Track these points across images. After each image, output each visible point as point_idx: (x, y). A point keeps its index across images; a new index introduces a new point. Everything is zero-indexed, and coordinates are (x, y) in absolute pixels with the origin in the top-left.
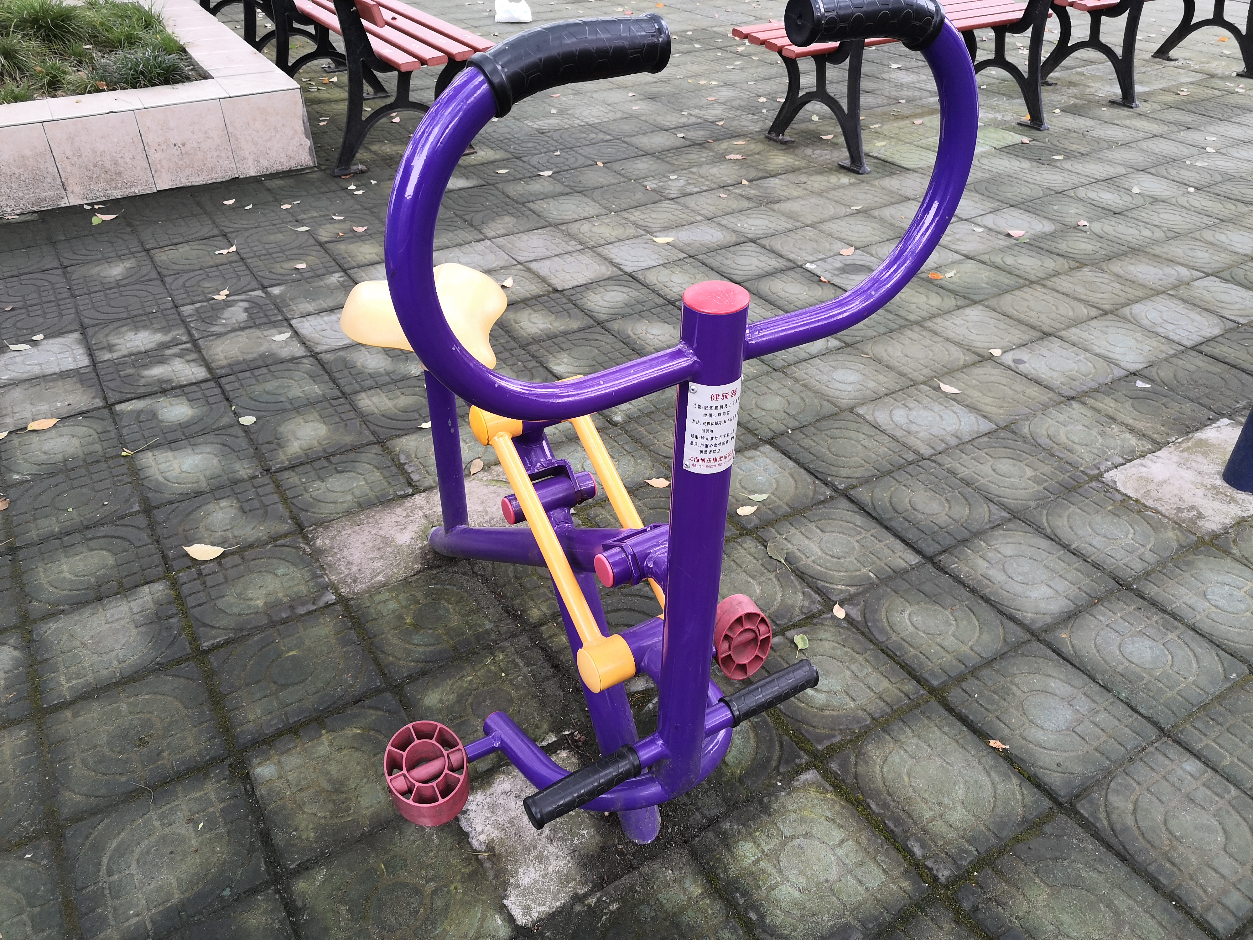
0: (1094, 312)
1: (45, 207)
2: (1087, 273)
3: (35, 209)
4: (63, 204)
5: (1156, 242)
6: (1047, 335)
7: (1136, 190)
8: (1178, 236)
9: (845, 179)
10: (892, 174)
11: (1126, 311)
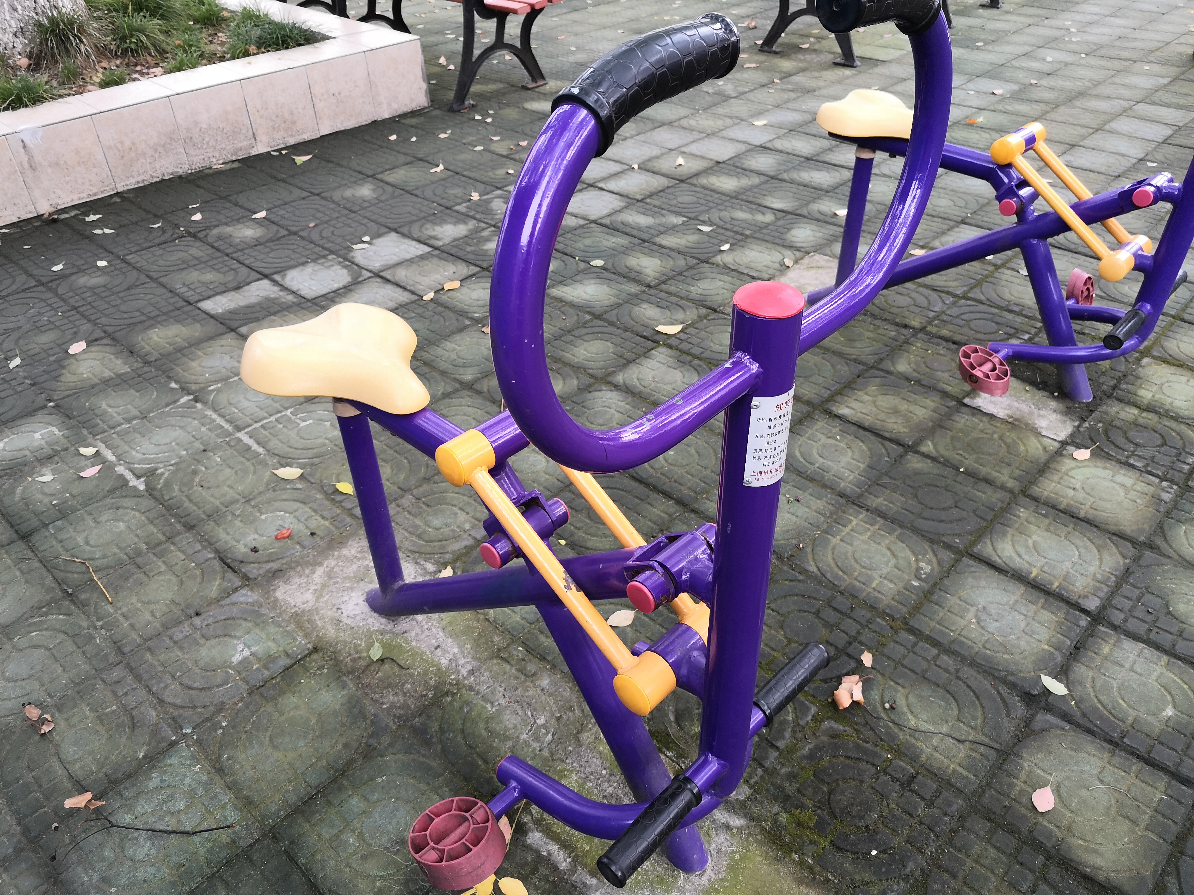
0: (1091, 131)
1: (241, 155)
2: (1062, 109)
3: (234, 158)
4: (254, 152)
5: (1089, 88)
6: (1073, 146)
7: (1049, 59)
8: (1100, 83)
9: (847, 72)
10: (877, 66)
11: (1107, 127)
